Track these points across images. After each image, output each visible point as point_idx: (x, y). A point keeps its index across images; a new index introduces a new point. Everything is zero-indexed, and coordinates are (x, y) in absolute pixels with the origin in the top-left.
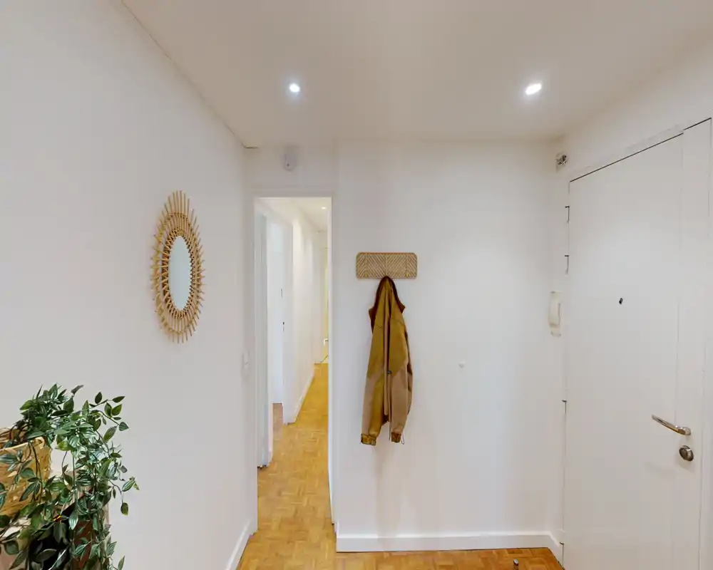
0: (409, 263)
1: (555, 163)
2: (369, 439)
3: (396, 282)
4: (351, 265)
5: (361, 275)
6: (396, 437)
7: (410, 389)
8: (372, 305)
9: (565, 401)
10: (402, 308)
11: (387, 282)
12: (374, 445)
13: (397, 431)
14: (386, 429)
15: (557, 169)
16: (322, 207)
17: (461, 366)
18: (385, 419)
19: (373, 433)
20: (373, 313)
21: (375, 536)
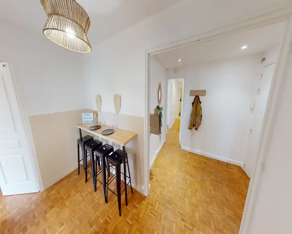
0: (204, 93)
1: (261, 60)
2: (190, 128)
3: (200, 97)
4: (188, 93)
5: (191, 95)
6: (196, 129)
7: (201, 121)
8: (193, 102)
9: (251, 130)
10: (201, 103)
11: (197, 97)
12: (191, 130)
13: (197, 128)
14: (194, 128)
15: (261, 62)
16: (182, 80)
17: (217, 118)
18: (194, 126)
19: (191, 127)
20: (193, 103)
21: (190, 149)
